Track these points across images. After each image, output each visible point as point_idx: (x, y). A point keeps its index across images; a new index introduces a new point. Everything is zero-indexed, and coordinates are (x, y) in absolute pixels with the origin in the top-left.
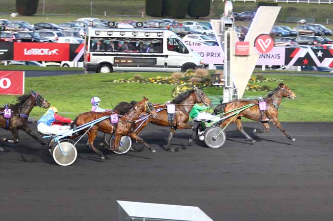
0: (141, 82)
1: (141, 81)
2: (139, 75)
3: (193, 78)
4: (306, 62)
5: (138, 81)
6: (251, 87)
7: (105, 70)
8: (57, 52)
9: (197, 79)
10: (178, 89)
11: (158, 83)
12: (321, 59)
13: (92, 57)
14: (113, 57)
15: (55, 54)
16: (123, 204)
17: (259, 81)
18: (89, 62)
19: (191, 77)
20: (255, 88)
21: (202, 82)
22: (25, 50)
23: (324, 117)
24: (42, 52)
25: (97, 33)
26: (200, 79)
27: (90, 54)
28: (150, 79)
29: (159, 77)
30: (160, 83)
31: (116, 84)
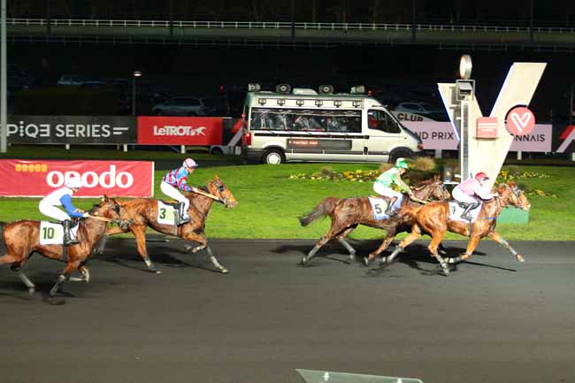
0: (332, 179)
1: (332, 176)
5: (328, 177)
8: (203, 131)
11: (358, 180)
13: (254, 139)
14: (285, 139)
15: (200, 134)
17: (512, 177)
18: (249, 147)
22: (155, 127)
24: (181, 131)
27: (250, 135)
28: (347, 173)
29: (359, 171)
30: (361, 181)
31: (293, 182)
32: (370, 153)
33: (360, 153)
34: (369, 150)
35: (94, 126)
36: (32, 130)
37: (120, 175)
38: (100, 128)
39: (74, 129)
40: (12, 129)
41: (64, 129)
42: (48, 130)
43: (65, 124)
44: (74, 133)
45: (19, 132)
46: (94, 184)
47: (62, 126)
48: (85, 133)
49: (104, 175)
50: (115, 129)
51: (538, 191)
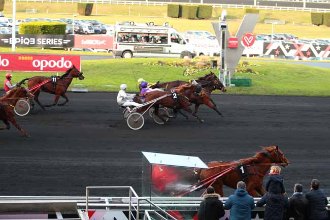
0: (162, 65)
1: (162, 63)
3: (199, 63)
4: (277, 52)
5: (161, 64)
6: (239, 70)
7: (127, 55)
8: (105, 42)
9: (202, 63)
10: (188, 70)
11: (174, 65)
12: (288, 51)
13: (118, 46)
14: (133, 46)
15: (103, 44)
16: (146, 154)
17: (244, 66)
18: (116, 50)
19: (198, 62)
20: (241, 70)
21: (205, 66)
22: (83, 40)
23: (289, 91)
24: (94, 42)
25: (122, 29)
26: (204, 64)
27: (117, 44)
28: (169, 63)
29: (175, 62)
30: (176, 66)
31: (145, 66)
32: (172, 53)
33: (168, 53)
34: (171, 52)
35: (55, 39)
36: (27, 41)
37: (66, 62)
38: (57, 41)
39: (46, 40)
40: (17, 40)
41: (41, 41)
42: (34, 41)
43: (41, 38)
44: (46, 42)
45: (20, 42)
46: (54, 66)
47: (40, 39)
48: (51, 42)
49: (58, 62)
50: (64, 41)
51: (256, 72)
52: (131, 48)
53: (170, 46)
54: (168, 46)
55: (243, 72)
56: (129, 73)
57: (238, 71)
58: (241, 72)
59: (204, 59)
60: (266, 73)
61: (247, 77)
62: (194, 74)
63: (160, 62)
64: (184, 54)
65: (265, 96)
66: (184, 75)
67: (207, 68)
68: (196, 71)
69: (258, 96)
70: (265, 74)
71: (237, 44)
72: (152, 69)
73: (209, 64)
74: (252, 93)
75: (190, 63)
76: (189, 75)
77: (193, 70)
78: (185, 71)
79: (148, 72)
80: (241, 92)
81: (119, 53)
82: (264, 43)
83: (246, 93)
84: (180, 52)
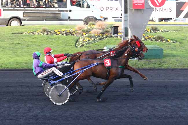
0: (47, 34)
2: (46, 28)
3: (94, 30)
6: (147, 38)
7: (15, 23)
10: (81, 40)
11: (63, 34)
14: (22, 12)
17: (153, 32)
20: (149, 38)
21: (103, 33)
26: (101, 31)
28: (56, 31)
29: (64, 29)
30: (65, 35)
31: (25, 36)
33: (67, 20)
34: (71, 18)
51: (169, 40)
52: (20, 14)
53: (70, 11)
54: (67, 11)
55: (151, 40)
56: (5, 45)
57: (145, 39)
58: (150, 41)
59: (102, 25)
60: (181, 41)
61: (157, 47)
62: (89, 45)
63: (45, 30)
64: (87, 20)
65: (180, 69)
66: (76, 47)
67: (105, 36)
68: (92, 40)
69: (173, 70)
70: (180, 43)
71: (143, 5)
72: (35, 40)
73: (107, 32)
74: (165, 66)
75: (83, 31)
76: (83, 46)
77: (88, 39)
78: (77, 41)
79: (30, 43)
80: (151, 66)
81: (4, 21)
82: (177, 3)
83: (156, 66)
84: (83, 19)
